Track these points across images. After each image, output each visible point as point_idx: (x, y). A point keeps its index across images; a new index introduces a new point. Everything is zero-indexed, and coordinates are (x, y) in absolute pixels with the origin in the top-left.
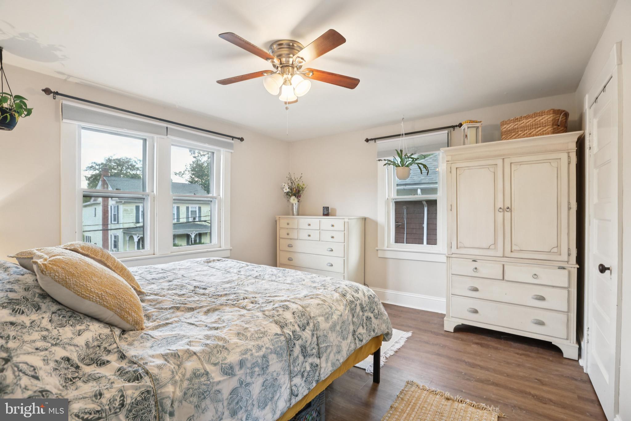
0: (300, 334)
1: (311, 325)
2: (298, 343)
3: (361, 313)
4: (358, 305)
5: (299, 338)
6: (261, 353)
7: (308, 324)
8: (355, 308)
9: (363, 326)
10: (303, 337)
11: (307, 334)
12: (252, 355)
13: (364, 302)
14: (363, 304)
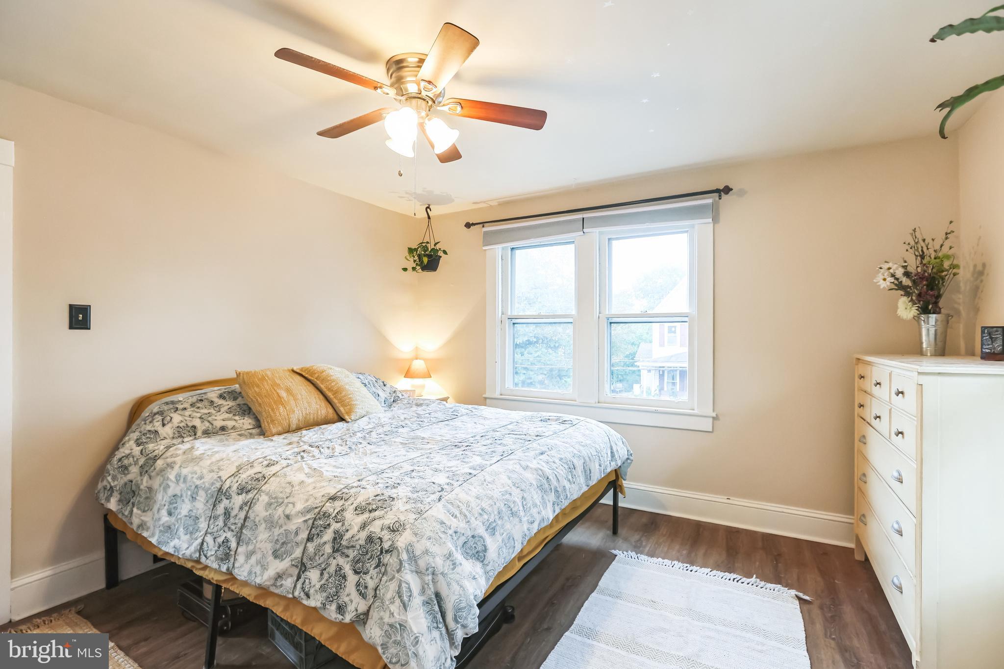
0: (232, 494)
1: (250, 495)
2: (225, 503)
3: (328, 549)
4: (332, 528)
5: (229, 498)
6: (198, 482)
7: (248, 492)
8: (322, 529)
9: (322, 574)
10: (233, 501)
11: (238, 500)
12: (193, 477)
13: (348, 536)
14: (345, 538)
